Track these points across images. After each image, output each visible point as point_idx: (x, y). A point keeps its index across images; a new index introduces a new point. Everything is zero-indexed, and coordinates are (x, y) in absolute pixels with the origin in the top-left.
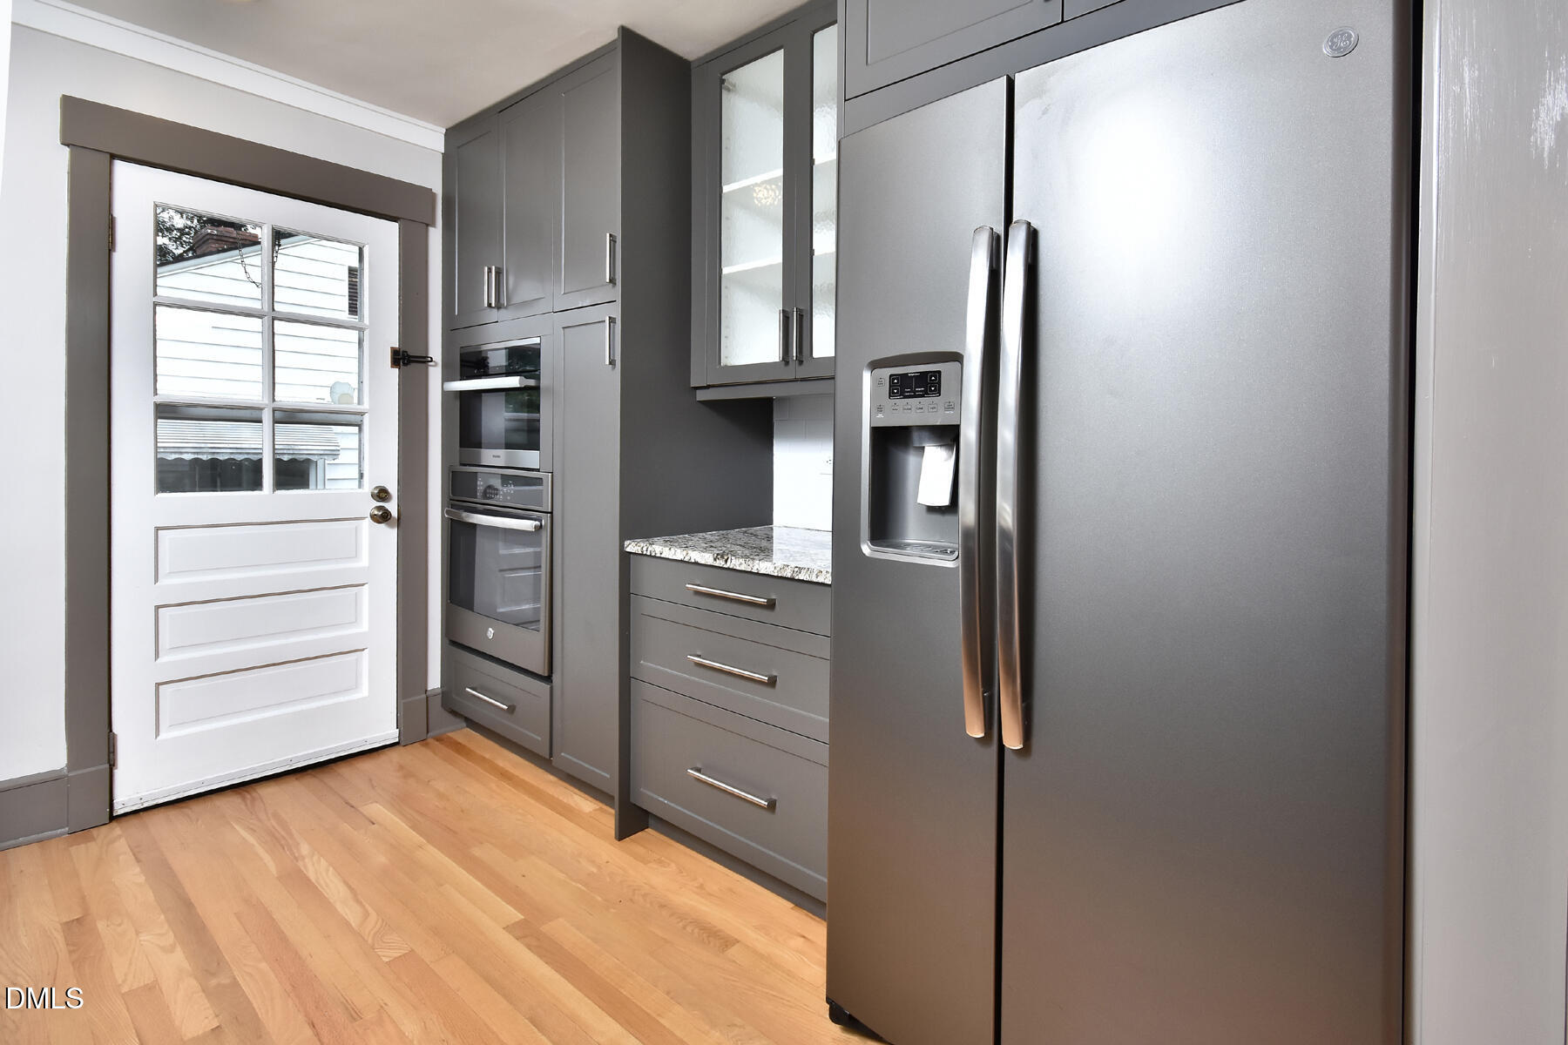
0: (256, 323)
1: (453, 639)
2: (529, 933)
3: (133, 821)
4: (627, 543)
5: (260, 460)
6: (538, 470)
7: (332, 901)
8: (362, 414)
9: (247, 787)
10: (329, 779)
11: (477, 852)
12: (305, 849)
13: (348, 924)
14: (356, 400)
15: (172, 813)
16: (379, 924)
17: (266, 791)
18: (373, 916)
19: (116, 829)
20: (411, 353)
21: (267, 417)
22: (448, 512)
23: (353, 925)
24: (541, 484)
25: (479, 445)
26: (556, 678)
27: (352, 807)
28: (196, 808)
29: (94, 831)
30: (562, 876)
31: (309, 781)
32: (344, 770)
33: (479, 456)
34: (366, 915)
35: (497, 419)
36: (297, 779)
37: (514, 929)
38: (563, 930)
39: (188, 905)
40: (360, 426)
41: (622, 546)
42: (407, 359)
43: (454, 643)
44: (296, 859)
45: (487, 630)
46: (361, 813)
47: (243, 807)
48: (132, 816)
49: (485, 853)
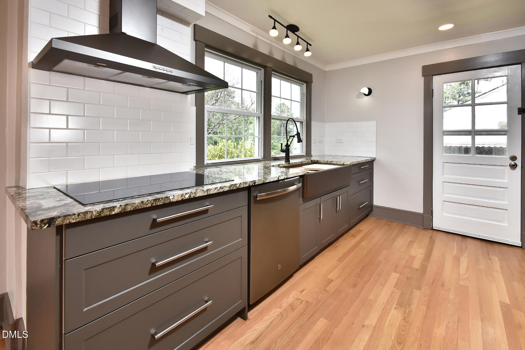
2: (507, 308)
7: (460, 266)
8: (506, 131)
9: (466, 237)
10: (489, 246)
12: (466, 255)
13: (459, 272)
15: (445, 234)
16: (467, 277)
18: (467, 275)
23: (460, 274)
27: (488, 254)
28: (451, 236)
29: (429, 230)
31: (484, 244)
36: (480, 241)
37: (503, 304)
44: (461, 255)
46: (489, 256)
47: (461, 240)
48: (437, 231)
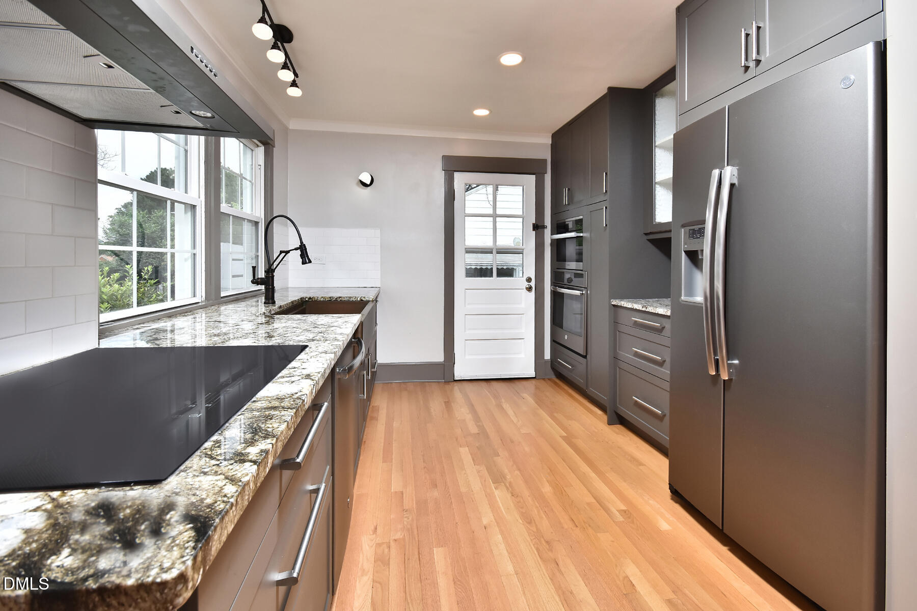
0: (491, 219)
1: (555, 340)
2: (568, 440)
3: (459, 382)
4: (612, 300)
5: (492, 268)
6: (582, 270)
7: (510, 415)
8: (523, 249)
9: (489, 381)
11: (556, 415)
12: (503, 400)
13: (513, 421)
14: (521, 245)
15: (468, 383)
16: (522, 424)
17: (494, 384)
19: (455, 384)
20: (539, 225)
21: (494, 252)
22: (553, 288)
24: (583, 277)
25: (565, 261)
26: (588, 357)
27: (519, 394)
29: (450, 383)
30: (584, 429)
32: (517, 383)
33: (565, 265)
34: (519, 421)
35: (571, 250)
37: (564, 438)
38: (580, 443)
39: (473, 406)
40: (523, 254)
41: (610, 302)
42: (538, 227)
43: (554, 341)
44: (500, 402)
45: (565, 336)
46: (521, 396)
47: (487, 385)
49: (559, 416)
